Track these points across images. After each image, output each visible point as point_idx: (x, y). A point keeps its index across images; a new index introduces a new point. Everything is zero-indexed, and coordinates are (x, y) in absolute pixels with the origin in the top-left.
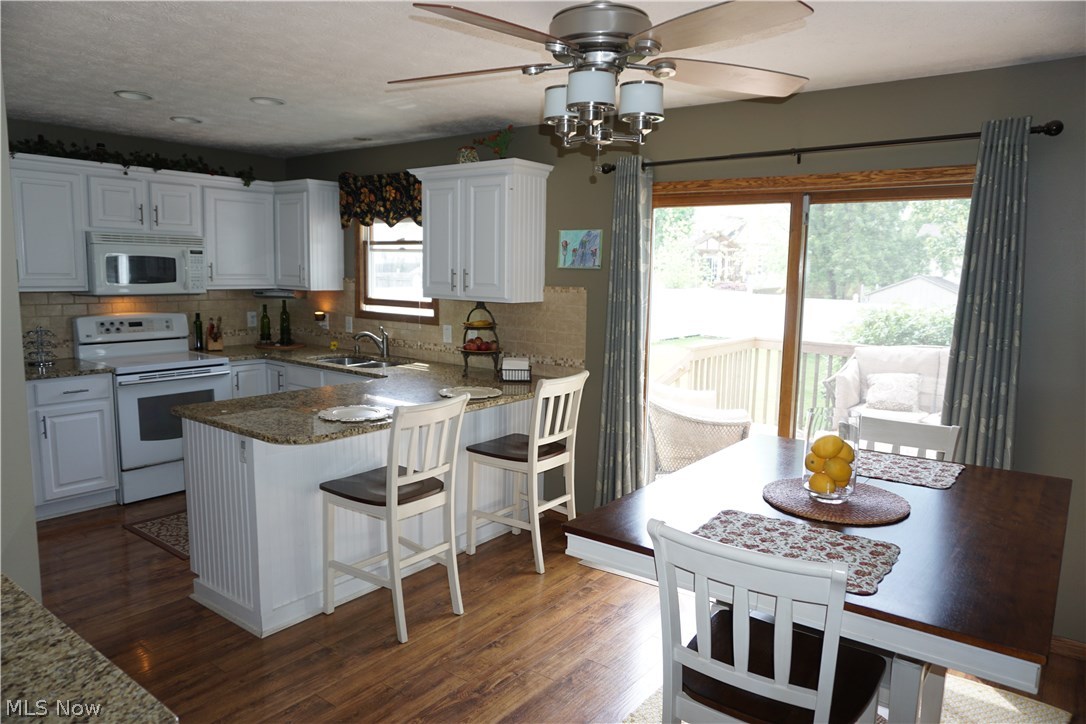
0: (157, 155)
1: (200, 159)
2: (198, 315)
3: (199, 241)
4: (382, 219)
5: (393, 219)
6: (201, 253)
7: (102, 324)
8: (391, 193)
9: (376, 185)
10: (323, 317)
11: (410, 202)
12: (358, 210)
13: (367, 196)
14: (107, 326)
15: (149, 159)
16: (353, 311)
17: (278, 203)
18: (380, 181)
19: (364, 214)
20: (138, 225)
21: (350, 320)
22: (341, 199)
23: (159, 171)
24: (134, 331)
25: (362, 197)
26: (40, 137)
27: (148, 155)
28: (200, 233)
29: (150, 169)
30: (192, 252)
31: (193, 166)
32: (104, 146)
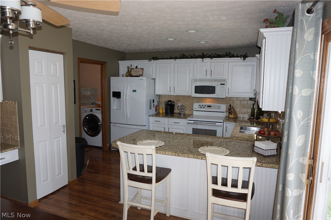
2: (230, 105)
3: (224, 80)
6: (224, 84)
7: (200, 105)
15: (212, 56)
20: (205, 76)
23: (212, 59)
24: (208, 108)
26: (183, 54)
27: (212, 54)
28: (226, 78)
29: (210, 59)
30: (221, 84)
31: (228, 55)
32: (204, 53)
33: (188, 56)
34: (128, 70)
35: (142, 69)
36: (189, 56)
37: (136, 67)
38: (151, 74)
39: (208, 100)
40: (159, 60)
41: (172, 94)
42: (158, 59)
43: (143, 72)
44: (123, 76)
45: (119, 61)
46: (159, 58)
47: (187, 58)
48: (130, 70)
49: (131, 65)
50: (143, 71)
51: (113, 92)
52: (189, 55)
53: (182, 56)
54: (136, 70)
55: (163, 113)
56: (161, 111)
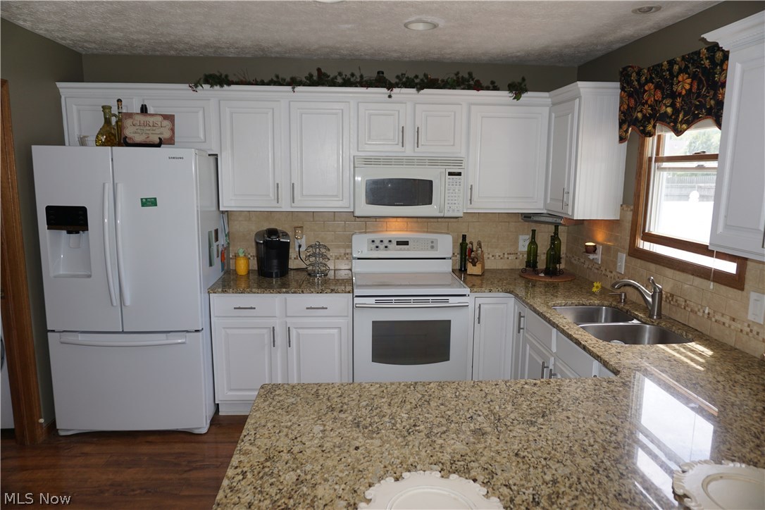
0: (425, 75)
1: (470, 74)
2: (464, 237)
3: (459, 162)
4: (667, 124)
5: (682, 123)
6: (459, 174)
7: (373, 241)
8: (684, 84)
9: (663, 77)
10: (594, 249)
11: (712, 92)
12: (640, 115)
13: (651, 94)
14: (377, 243)
15: (417, 81)
16: (627, 247)
17: (553, 115)
18: (670, 70)
19: (647, 119)
20: (399, 148)
21: (623, 257)
22: (621, 103)
23: (422, 91)
24: (401, 250)
25: (646, 96)
26: (319, 70)
27: (416, 77)
28: (463, 154)
29: (413, 91)
30: (450, 174)
31: (463, 83)
32: (383, 73)
33: (336, 78)
34: (107, 121)
35: (170, 118)
36: (339, 80)
37: (144, 109)
38: (202, 136)
39: (394, 224)
40: (233, 87)
41: (285, 206)
42: (230, 83)
43: (173, 130)
44: (82, 142)
45: (59, 85)
46: (231, 78)
47: (333, 83)
48: (114, 120)
49: (119, 101)
50: (173, 125)
51: (49, 209)
52: (337, 74)
53: (315, 78)
54: (142, 118)
55: (248, 273)
56: (242, 267)
